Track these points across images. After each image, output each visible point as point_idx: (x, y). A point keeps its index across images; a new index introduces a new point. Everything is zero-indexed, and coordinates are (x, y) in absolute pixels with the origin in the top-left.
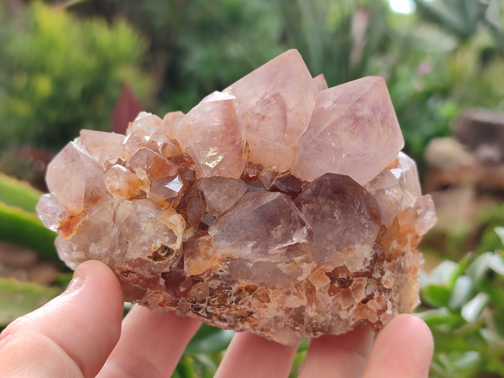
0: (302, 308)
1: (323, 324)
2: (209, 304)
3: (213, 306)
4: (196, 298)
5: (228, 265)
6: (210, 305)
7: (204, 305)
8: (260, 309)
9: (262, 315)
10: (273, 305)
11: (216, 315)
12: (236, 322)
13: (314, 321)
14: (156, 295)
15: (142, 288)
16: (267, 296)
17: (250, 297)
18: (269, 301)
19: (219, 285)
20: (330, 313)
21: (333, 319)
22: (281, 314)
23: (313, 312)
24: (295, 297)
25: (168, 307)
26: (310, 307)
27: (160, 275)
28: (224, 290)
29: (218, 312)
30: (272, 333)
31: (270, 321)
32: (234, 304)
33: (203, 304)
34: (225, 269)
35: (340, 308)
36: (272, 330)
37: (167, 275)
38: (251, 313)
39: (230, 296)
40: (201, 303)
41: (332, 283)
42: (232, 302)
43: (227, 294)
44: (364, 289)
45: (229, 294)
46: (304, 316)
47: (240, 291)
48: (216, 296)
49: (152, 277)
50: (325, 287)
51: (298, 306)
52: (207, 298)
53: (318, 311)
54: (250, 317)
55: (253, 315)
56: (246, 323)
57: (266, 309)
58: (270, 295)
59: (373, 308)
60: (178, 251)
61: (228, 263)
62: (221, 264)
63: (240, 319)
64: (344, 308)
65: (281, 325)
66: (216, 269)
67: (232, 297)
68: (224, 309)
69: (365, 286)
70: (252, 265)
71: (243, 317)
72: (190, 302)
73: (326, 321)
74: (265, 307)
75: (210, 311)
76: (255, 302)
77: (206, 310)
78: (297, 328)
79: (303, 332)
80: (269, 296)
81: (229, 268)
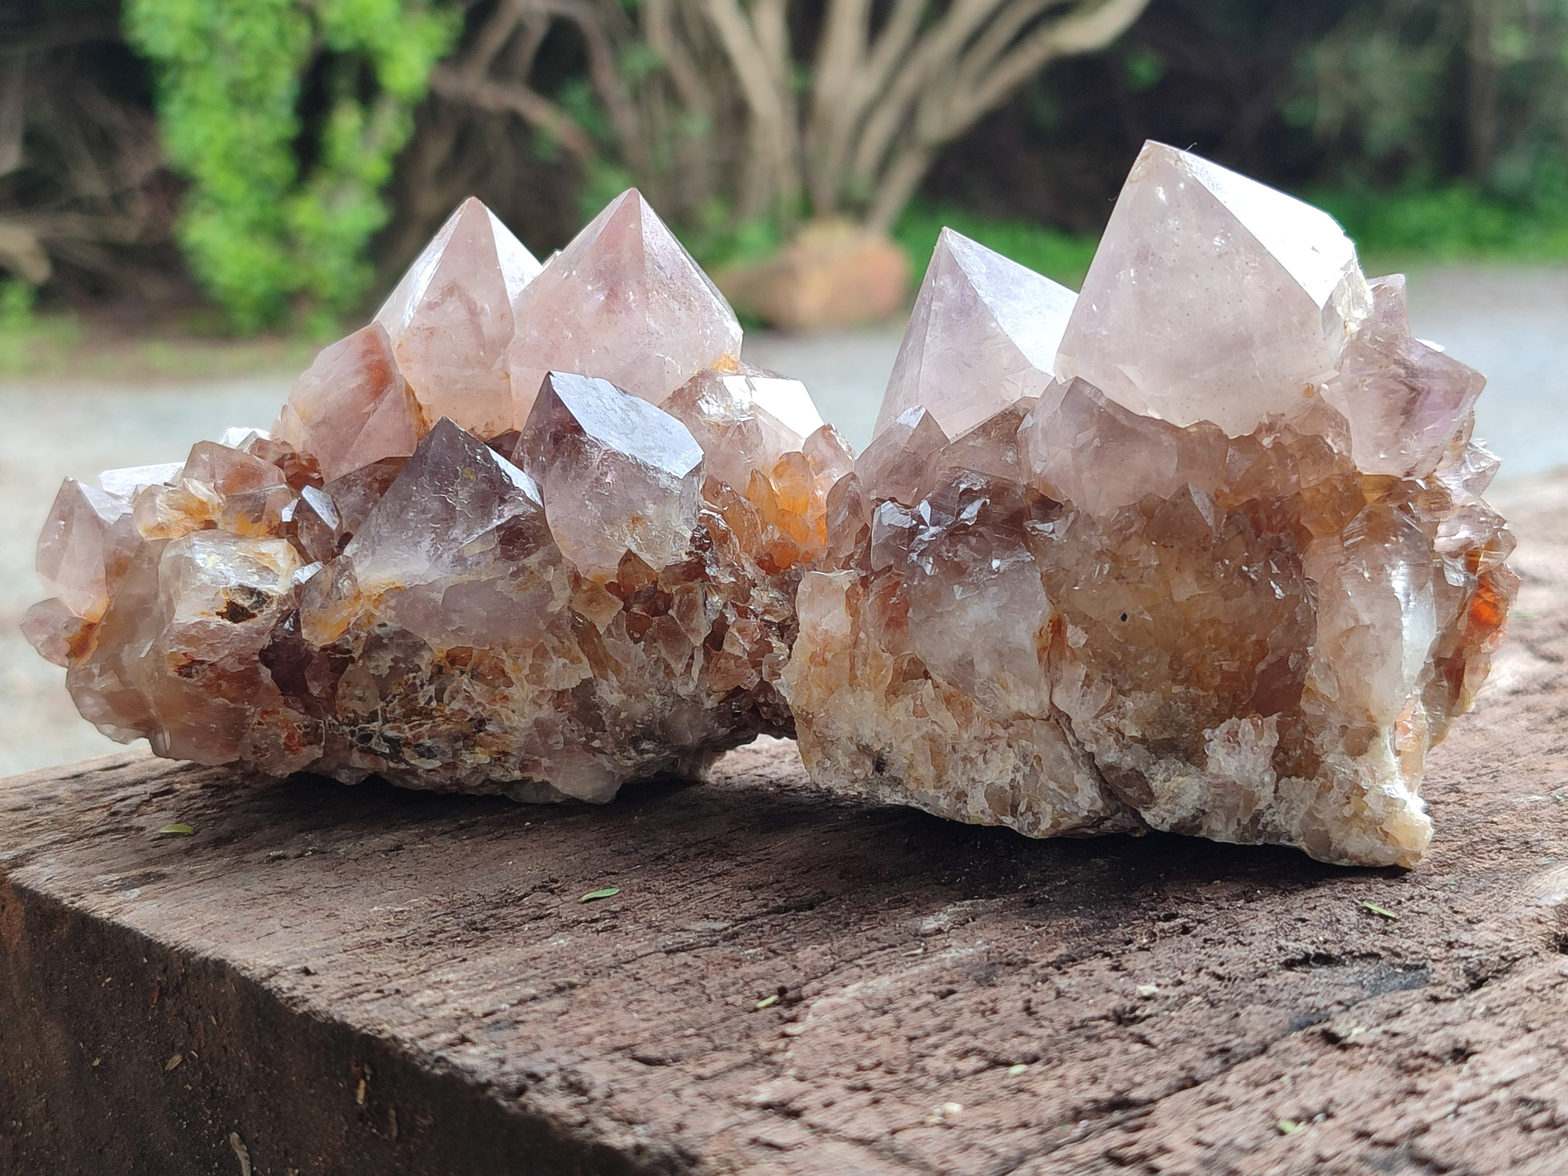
0: (587, 686)
1: (646, 718)
2: (386, 721)
3: (395, 721)
4: (354, 712)
5: (393, 609)
6: (388, 722)
7: (375, 726)
8: (497, 707)
9: (507, 723)
10: (521, 692)
11: (407, 744)
12: (456, 753)
13: (623, 715)
14: (268, 719)
15: (232, 706)
16: (503, 671)
17: (465, 679)
18: (509, 684)
19: (391, 664)
20: (653, 690)
21: (665, 704)
22: (546, 712)
23: (616, 694)
24: (563, 661)
25: (305, 750)
26: (605, 682)
27: (257, 658)
28: (406, 677)
29: (409, 734)
30: (549, 770)
31: (528, 735)
32: (434, 704)
33: (375, 724)
34: (390, 619)
35: (669, 673)
36: (545, 762)
37: (271, 656)
38: (481, 723)
39: (422, 685)
40: (368, 722)
41: (626, 608)
42: (431, 699)
43: (414, 684)
44: (702, 609)
45: (418, 682)
46: (597, 707)
47: (438, 671)
48: (394, 697)
49: (242, 668)
50: (616, 622)
51: (575, 683)
52: (378, 707)
53: (628, 691)
54: (482, 734)
55: (489, 728)
56: (477, 749)
57: (511, 705)
58: (508, 666)
59: (738, 652)
60: (283, 600)
61: (393, 603)
62: (376, 608)
63: (461, 743)
64: (679, 667)
65: (558, 743)
66: (369, 622)
67: (425, 688)
68: (421, 725)
69: (701, 602)
70: (441, 596)
71: (466, 737)
72: (346, 724)
73: (650, 709)
74: (506, 698)
75: (391, 734)
76: (478, 691)
77: (382, 734)
78: (596, 744)
79: (613, 754)
80: (506, 670)
81: (397, 615)
